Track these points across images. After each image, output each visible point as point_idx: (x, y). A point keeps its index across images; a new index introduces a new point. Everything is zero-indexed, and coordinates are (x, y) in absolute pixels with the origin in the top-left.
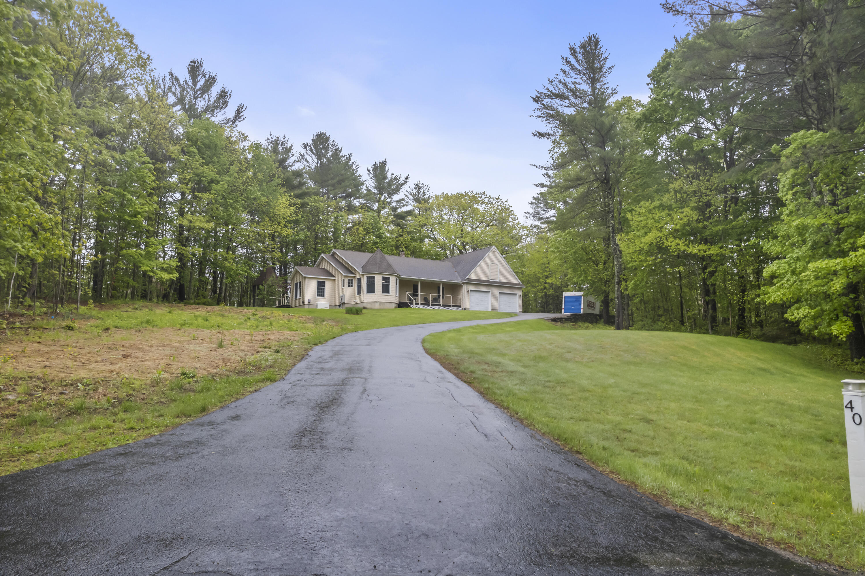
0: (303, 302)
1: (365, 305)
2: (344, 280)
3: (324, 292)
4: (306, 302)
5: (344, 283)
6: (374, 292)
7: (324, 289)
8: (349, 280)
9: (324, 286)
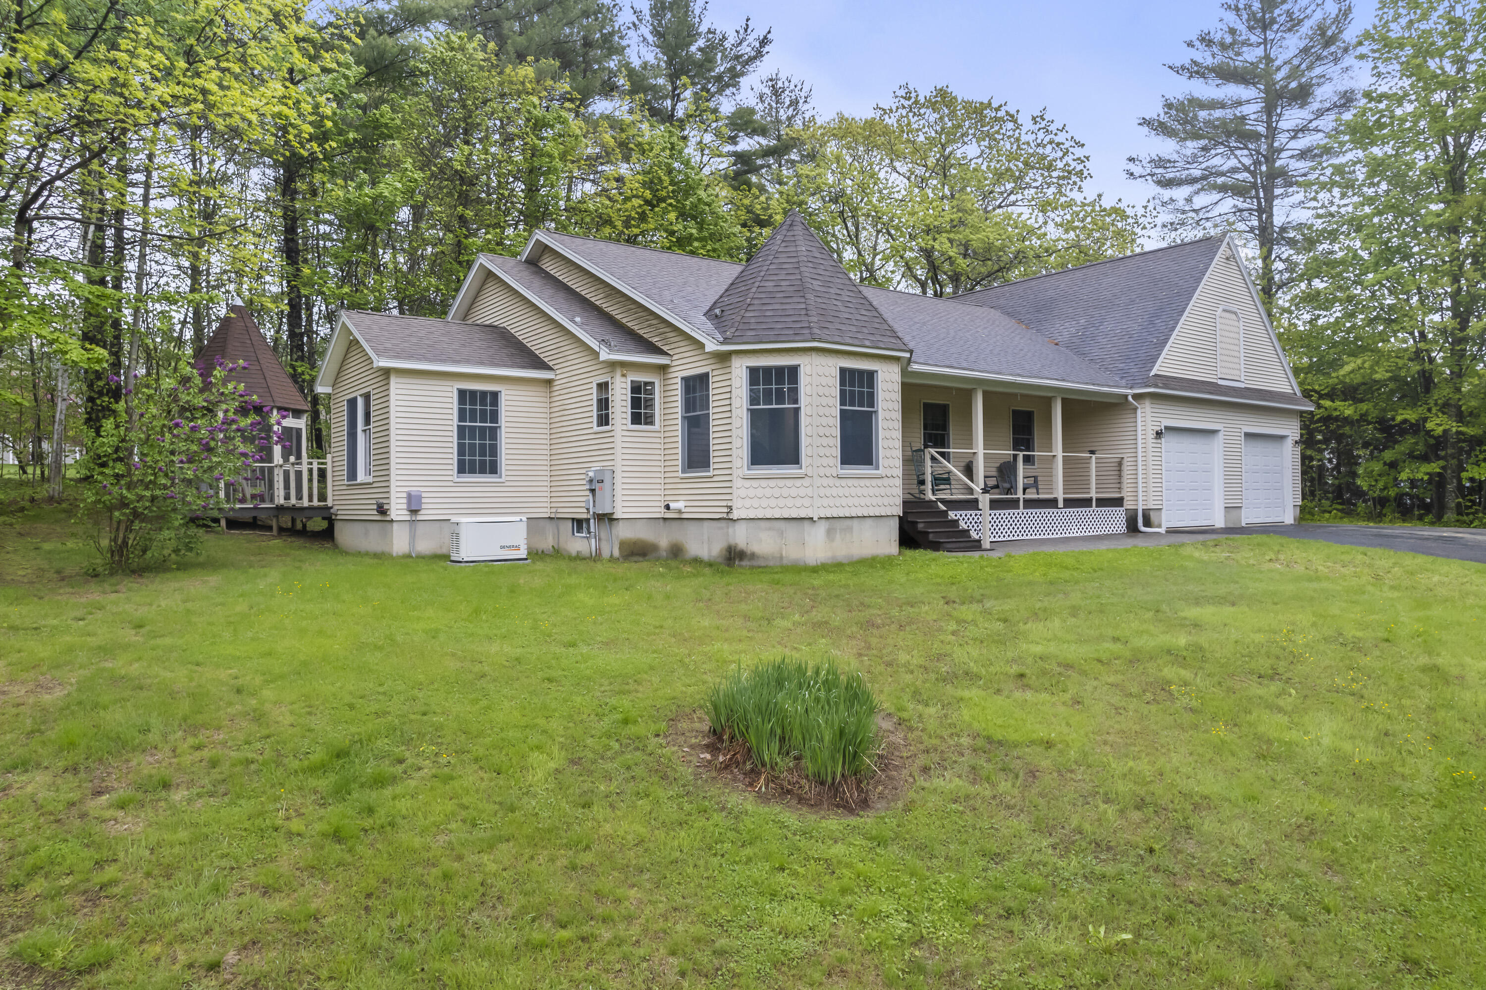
0: (382, 510)
1: (741, 537)
2: (603, 387)
3: (494, 450)
4: (398, 510)
5: (604, 404)
6: (794, 459)
7: (493, 433)
8: (636, 388)
9: (495, 417)
